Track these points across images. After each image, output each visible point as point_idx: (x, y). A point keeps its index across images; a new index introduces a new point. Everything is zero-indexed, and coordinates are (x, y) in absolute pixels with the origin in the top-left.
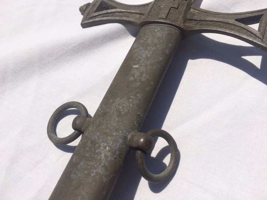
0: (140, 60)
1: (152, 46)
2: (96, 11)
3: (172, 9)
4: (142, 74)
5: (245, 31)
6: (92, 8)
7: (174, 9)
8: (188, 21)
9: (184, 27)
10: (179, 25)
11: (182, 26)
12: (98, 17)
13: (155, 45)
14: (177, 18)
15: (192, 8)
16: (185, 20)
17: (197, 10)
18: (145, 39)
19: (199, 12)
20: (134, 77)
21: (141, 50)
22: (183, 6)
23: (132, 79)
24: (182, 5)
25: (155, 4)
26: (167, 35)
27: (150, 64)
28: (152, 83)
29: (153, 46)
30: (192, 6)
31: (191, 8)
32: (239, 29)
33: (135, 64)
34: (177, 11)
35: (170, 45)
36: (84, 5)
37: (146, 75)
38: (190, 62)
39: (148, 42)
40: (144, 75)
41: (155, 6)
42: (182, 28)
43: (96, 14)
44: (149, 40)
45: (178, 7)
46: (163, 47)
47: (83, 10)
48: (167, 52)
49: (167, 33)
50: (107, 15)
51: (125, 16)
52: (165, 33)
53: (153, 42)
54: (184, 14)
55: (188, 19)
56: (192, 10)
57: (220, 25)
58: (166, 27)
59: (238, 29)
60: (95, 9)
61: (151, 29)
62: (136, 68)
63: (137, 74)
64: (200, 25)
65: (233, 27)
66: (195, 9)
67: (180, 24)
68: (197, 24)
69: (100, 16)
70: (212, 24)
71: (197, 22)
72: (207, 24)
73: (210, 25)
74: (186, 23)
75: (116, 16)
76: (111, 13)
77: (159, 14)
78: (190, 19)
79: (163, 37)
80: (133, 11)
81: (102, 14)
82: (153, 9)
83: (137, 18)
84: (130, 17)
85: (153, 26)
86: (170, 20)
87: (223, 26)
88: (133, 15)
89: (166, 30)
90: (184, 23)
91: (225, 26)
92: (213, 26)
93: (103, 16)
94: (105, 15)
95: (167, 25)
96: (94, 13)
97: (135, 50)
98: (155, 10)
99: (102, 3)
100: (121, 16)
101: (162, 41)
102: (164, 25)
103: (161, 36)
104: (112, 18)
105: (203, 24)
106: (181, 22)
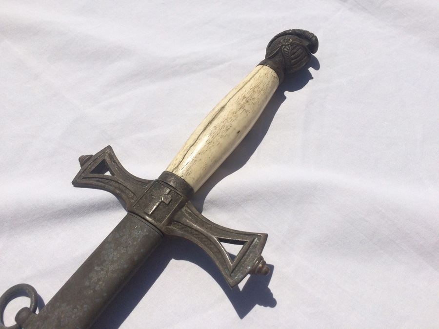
0: (105, 261)
1: (124, 247)
2: (93, 172)
3: (162, 203)
4: (99, 280)
5: (220, 256)
6: (92, 163)
7: (164, 204)
8: (175, 222)
9: (166, 230)
10: (161, 227)
11: (163, 229)
12: (93, 179)
13: (127, 247)
14: (162, 218)
15: (186, 206)
16: (171, 221)
18: (121, 235)
20: (90, 282)
21: (111, 248)
22: (175, 202)
23: (87, 283)
26: (144, 237)
27: (112, 270)
28: (105, 294)
30: (187, 203)
31: (184, 206)
32: (216, 252)
33: (98, 265)
34: (167, 207)
35: (142, 250)
36: (88, 156)
37: (102, 283)
38: (173, 262)
39: (122, 240)
40: (101, 283)
41: (149, 192)
42: (163, 231)
43: (92, 175)
44: (124, 237)
45: (169, 203)
46: (133, 252)
47: (83, 160)
48: (136, 258)
49: (144, 234)
50: (103, 180)
51: (120, 189)
53: (127, 241)
54: (172, 214)
55: (175, 220)
56: (185, 208)
57: (202, 238)
58: (147, 226)
59: (215, 250)
60: (93, 168)
61: (132, 223)
62: (97, 271)
63: (95, 279)
64: (185, 231)
65: (212, 246)
66: (189, 209)
68: (182, 228)
69: (95, 179)
70: (196, 234)
71: (183, 226)
72: (191, 233)
73: (193, 235)
74: (170, 225)
75: (111, 185)
76: (107, 179)
77: (147, 206)
78: (177, 220)
79: (138, 238)
80: (128, 187)
81: (97, 178)
82: (146, 196)
83: (129, 198)
84: (124, 192)
85: (136, 219)
86: (154, 218)
87: (205, 241)
88: (127, 191)
89: (145, 230)
90: (168, 225)
91: (207, 241)
92: (196, 237)
93: (98, 181)
94: (100, 180)
95: (148, 224)
96: (90, 173)
97: (107, 245)
98: (146, 198)
99: (104, 161)
100: (116, 188)
101: (135, 243)
102: (146, 222)
103: (137, 237)
104: (107, 186)
105: (188, 231)
106: (163, 225)
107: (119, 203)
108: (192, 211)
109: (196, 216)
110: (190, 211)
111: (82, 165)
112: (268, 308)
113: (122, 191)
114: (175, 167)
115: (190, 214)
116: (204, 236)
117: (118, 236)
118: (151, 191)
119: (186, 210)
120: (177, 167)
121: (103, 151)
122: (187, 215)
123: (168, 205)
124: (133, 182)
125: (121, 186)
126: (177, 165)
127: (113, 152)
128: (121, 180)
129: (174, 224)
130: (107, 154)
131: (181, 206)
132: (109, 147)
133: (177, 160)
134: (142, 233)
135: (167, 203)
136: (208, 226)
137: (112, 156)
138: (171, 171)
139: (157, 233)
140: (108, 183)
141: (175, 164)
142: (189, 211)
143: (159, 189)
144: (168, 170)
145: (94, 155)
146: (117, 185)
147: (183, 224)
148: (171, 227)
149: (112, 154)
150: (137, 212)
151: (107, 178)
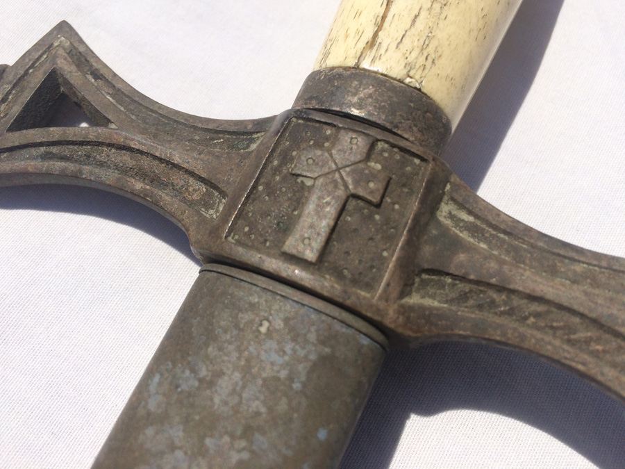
1: (233, 437)
2: (20, 123)
3: (352, 203)
6: (9, 93)
7: (361, 204)
8: (425, 276)
9: (401, 319)
10: (378, 310)
11: (391, 317)
12: (26, 153)
13: (248, 432)
14: (372, 267)
15: (446, 198)
16: (410, 274)
17: (470, 213)
18: (203, 372)
19: (479, 223)
21: (173, 448)
22: (406, 190)
24: (404, 185)
25: (278, 151)
26: (315, 365)
29: (239, 432)
30: (448, 187)
31: (441, 200)
34: (377, 217)
35: (322, 434)
39: (217, 400)
41: (276, 163)
42: (392, 326)
43: (16, 137)
44: (224, 385)
45: (383, 197)
46: (284, 451)
49: (313, 357)
50: (67, 151)
51: (142, 174)
52: (306, 357)
53: (240, 403)
54: (409, 242)
55: (426, 266)
56: (445, 208)
57: (570, 329)
58: (314, 316)
60: (16, 110)
61: (240, 310)
64: (480, 307)
66: (461, 207)
67: (382, 305)
68: (464, 297)
69: (34, 151)
70: (537, 315)
72: (511, 312)
73: (526, 318)
74: (409, 294)
75: (101, 165)
76: (82, 143)
77: (285, 227)
78: (436, 266)
79: (291, 379)
80: (177, 159)
81: (41, 144)
82: (267, 185)
83: (191, 204)
84: (164, 185)
85: (253, 293)
86: (338, 274)
87: (588, 341)
88: (178, 179)
89: (312, 337)
90: (402, 294)
91: (598, 341)
92: (538, 328)
93: (47, 156)
94: (55, 150)
95: (320, 304)
96: (10, 129)
97: (150, 431)
98: (270, 190)
99: (53, 81)
100: (125, 171)
101: (283, 406)
102: (307, 299)
103: (283, 374)
104: (86, 169)
105: (493, 303)
106: (385, 297)
108: (476, 216)
109: (505, 232)
110: (471, 219)
113: (154, 180)
114: (361, 45)
115: (472, 229)
116: (577, 320)
117: (188, 382)
118: (286, 158)
119: (451, 216)
120: (372, 43)
121: (45, 45)
122: (464, 235)
123: (378, 206)
124: (191, 140)
125: (145, 162)
126: (368, 35)
127: (81, 41)
128: (139, 137)
129: (424, 284)
130: (61, 52)
131: (430, 204)
132: (63, 28)
133: (358, 14)
134: (301, 353)
135: (375, 199)
136: (579, 268)
137: (83, 58)
138: (351, 63)
139: (365, 341)
140: (88, 156)
141: (360, 34)
142: (464, 216)
143: (319, 145)
144: (333, 61)
145: (11, 62)
146: (126, 159)
147: (463, 279)
148: (414, 299)
149: (82, 49)
150: (254, 258)
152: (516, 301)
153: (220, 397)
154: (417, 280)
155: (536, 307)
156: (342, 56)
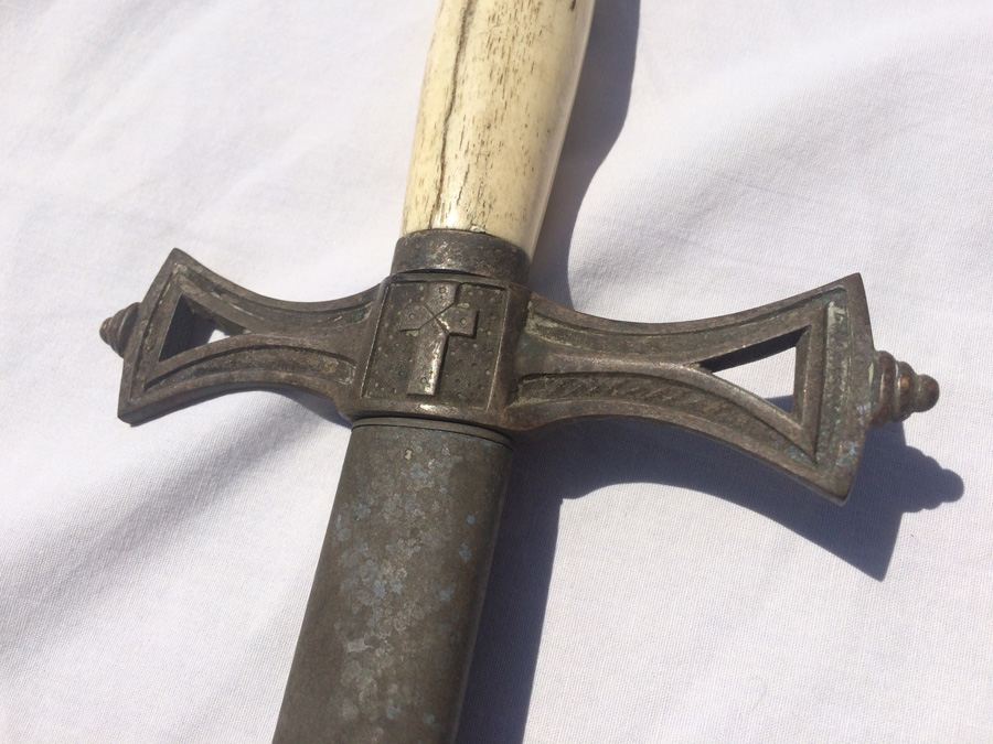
0: (366, 611)
1: (405, 539)
2: (168, 352)
3: (453, 340)
4: (383, 682)
5: (742, 419)
6: (148, 327)
7: (460, 339)
8: (525, 382)
9: (512, 420)
10: (491, 418)
11: (503, 420)
12: (180, 375)
13: (414, 532)
14: (480, 386)
15: (530, 314)
16: (513, 383)
17: (553, 320)
18: (372, 501)
19: (562, 326)
20: (356, 703)
21: (365, 560)
22: (494, 318)
23: (348, 711)
24: (492, 314)
25: (386, 314)
26: (452, 475)
27: (409, 629)
28: (429, 719)
29: (408, 535)
30: (530, 304)
31: (526, 317)
32: (721, 410)
33: (352, 636)
34: (475, 346)
35: (471, 520)
36: (121, 314)
37: (400, 689)
39: (387, 518)
40: (393, 688)
41: (386, 325)
42: (505, 427)
43: (169, 364)
44: (389, 506)
45: (476, 328)
46: (446, 539)
47: (118, 333)
48: (465, 554)
49: (450, 466)
50: (214, 363)
51: (283, 365)
52: (445, 468)
53: (404, 513)
54: (504, 359)
55: (524, 374)
56: (532, 323)
57: (645, 390)
58: (444, 436)
59: (715, 405)
60: (161, 340)
61: (387, 448)
62: (359, 657)
63: (367, 683)
64: (575, 393)
65: (697, 398)
66: (546, 318)
67: (493, 412)
68: (560, 390)
69: (187, 372)
70: (619, 387)
71: (560, 381)
72: (599, 390)
73: (610, 392)
74: (516, 398)
75: (248, 367)
76: (226, 353)
77: (405, 374)
78: (532, 371)
79: (437, 486)
80: (308, 344)
81: (191, 364)
82: (384, 345)
83: (330, 377)
84: (304, 369)
85: (393, 431)
86: (454, 399)
87: (660, 396)
88: (313, 360)
89: (446, 451)
90: (508, 401)
91: (667, 393)
92: (622, 397)
93: (200, 372)
94: (204, 365)
95: (446, 426)
96: (161, 359)
97: (344, 555)
98: (388, 349)
99: (184, 305)
100: (268, 366)
101: (436, 507)
102: (435, 425)
103: (431, 484)
104: (236, 373)
105: (584, 388)
106: (495, 405)
107: (302, 410)
108: (559, 322)
109: (583, 328)
110: (556, 325)
111: (120, 348)
112: (945, 507)
113: (294, 367)
114: (429, 209)
115: (558, 333)
116: (649, 381)
117: (363, 511)
118: (394, 319)
119: (538, 328)
120: (437, 205)
121: (166, 275)
122: (552, 340)
123: (474, 336)
124: (316, 324)
125: (283, 354)
126: (433, 199)
127: (197, 264)
128: (271, 335)
129: (527, 388)
130: (183, 278)
131: (517, 321)
132: (177, 255)
133: (422, 181)
134: (441, 465)
135: (469, 332)
136: (644, 341)
137: (203, 278)
138: (425, 226)
139: (488, 444)
140: (234, 363)
141: (426, 199)
142: (550, 325)
143: (416, 301)
144: (411, 228)
145: (141, 300)
146: (266, 356)
147: (556, 375)
148: (522, 402)
149: (200, 271)
150: (386, 405)
151: (223, 352)
152: (601, 381)
153: (389, 513)
154: (520, 386)
155: (616, 381)
156: (417, 223)
